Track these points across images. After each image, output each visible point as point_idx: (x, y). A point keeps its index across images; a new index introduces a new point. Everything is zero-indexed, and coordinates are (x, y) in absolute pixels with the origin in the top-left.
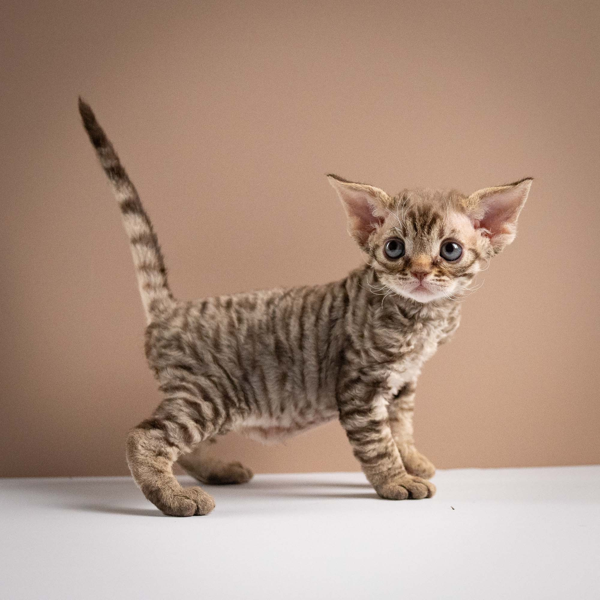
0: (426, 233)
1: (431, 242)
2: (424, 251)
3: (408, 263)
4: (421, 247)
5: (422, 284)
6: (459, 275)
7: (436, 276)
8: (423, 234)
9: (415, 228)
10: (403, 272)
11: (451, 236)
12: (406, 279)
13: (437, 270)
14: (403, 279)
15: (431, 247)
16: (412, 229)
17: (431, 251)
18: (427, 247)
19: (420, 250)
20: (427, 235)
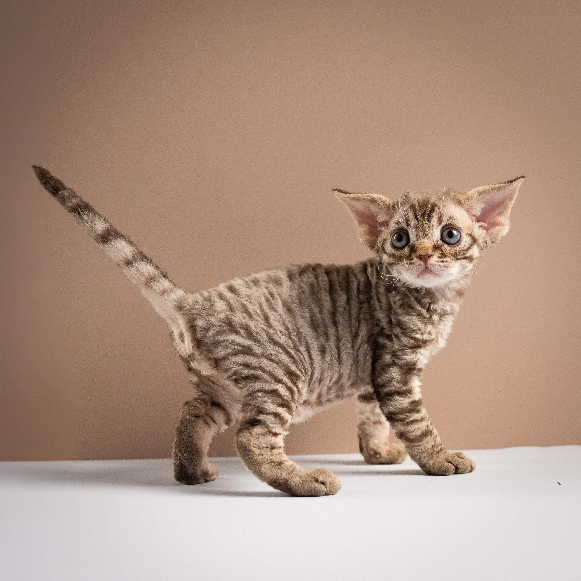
0: (426, 221)
1: (432, 229)
2: (426, 236)
3: (413, 249)
4: (423, 233)
5: (427, 266)
6: (460, 257)
7: (439, 257)
8: (424, 222)
9: (416, 217)
10: (409, 258)
11: (449, 222)
12: (412, 263)
13: (439, 252)
14: (410, 264)
15: (432, 233)
16: (414, 218)
17: (432, 236)
18: (428, 233)
19: (423, 236)
20: (428, 223)
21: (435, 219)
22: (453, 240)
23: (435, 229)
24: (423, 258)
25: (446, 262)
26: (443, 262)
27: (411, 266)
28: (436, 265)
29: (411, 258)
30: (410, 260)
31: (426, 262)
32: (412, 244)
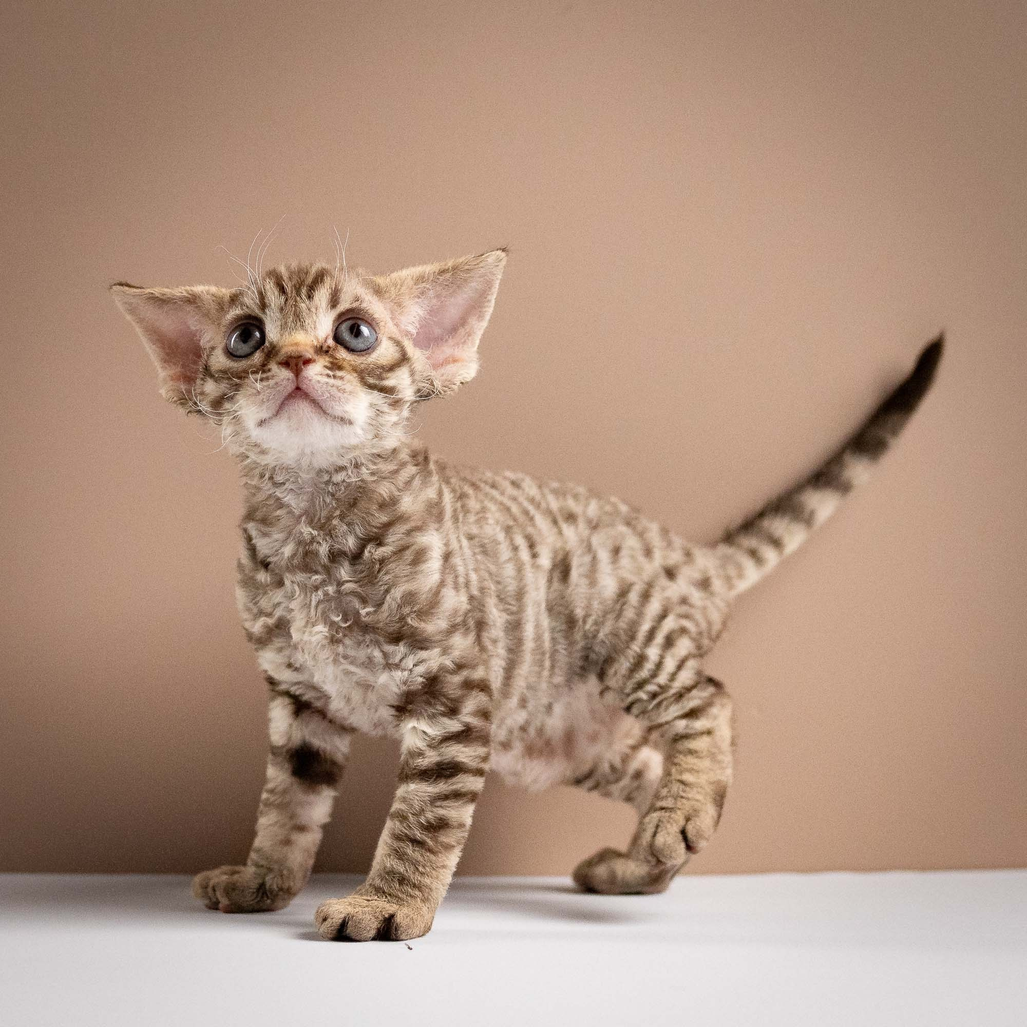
0: (304, 297)
1: (316, 313)
2: (303, 328)
4: (296, 321)
5: (300, 386)
7: (326, 367)
8: (298, 299)
9: (282, 290)
10: (263, 368)
11: (354, 305)
12: (267, 379)
13: (327, 359)
14: (262, 380)
15: (315, 322)
16: (277, 293)
17: (315, 328)
18: (307, 321)
19: (295, 327)
20: (307, 300)
21: (322, 295)
22: (359, 344)
23: (321, 316)
24: (292, 363)
25: (341, 378)
26: (335, 377)
27: (265, 383)
28: (319, 382)
29: (266, 368)
30: (264, 372)
31: (297, 373)
32: (271, 343)
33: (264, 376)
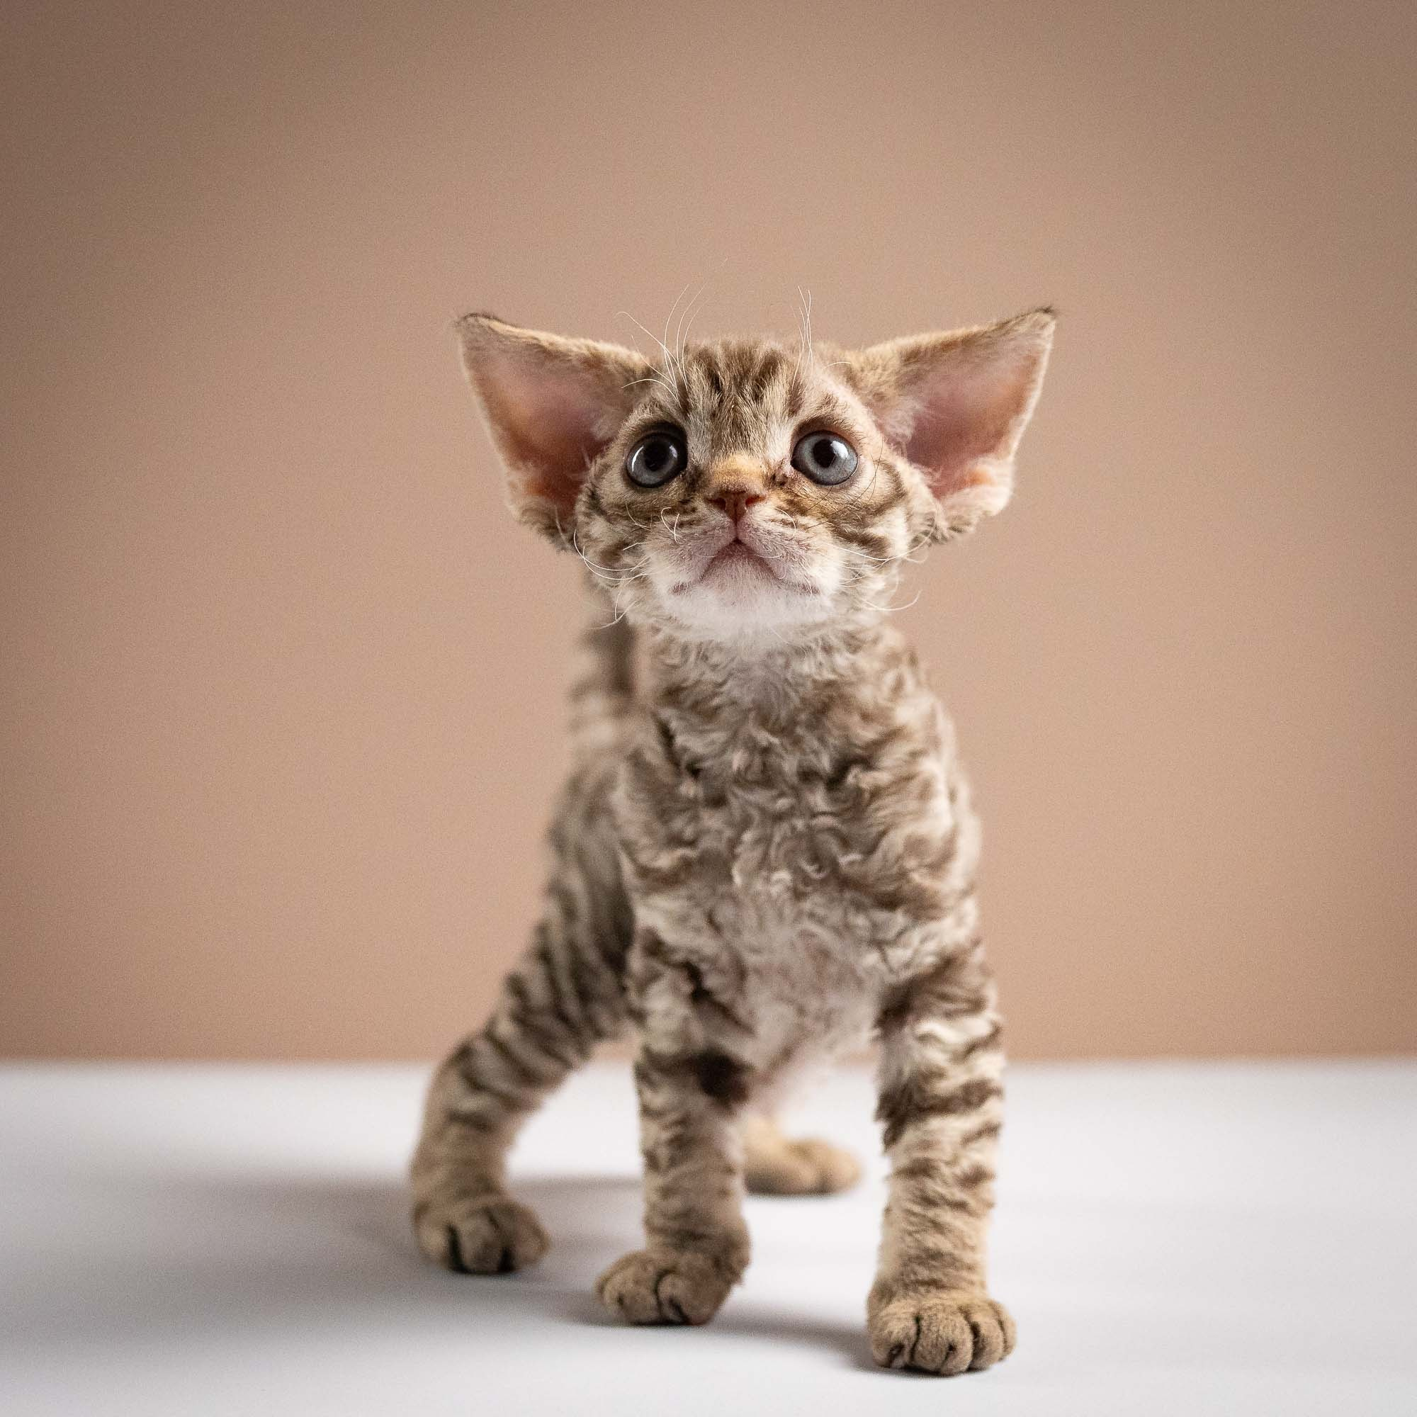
0: (748, 396)
1: (766, 423)
2: (746, 445)
3: (696, 481)
4: (735, 434)
5: (741, 537)
6: (849, 529)
7: (780, 509)
8: (740, 400)
9: (716, 385)
10: (683, 506)
11: (823, 412)
12: (690, 523)
13: (783, 496)
14: (680, 525)
15: (765, 438)
16: (707, 389)
17: (764, 446)
18: (752, 435)
19: (733, 444)
20: (752, 403)
21: (776, 394)
22: (831, 474)
23: (774, 427)
24: (729, 503)
25: (806, 528)
26: (792, 525)
27: (685, 530)
28: (769, 533)
29: (688, 506)
30: (685, 512)
31: (737, 517)
32: (696, 468)
33: (686, 518)
